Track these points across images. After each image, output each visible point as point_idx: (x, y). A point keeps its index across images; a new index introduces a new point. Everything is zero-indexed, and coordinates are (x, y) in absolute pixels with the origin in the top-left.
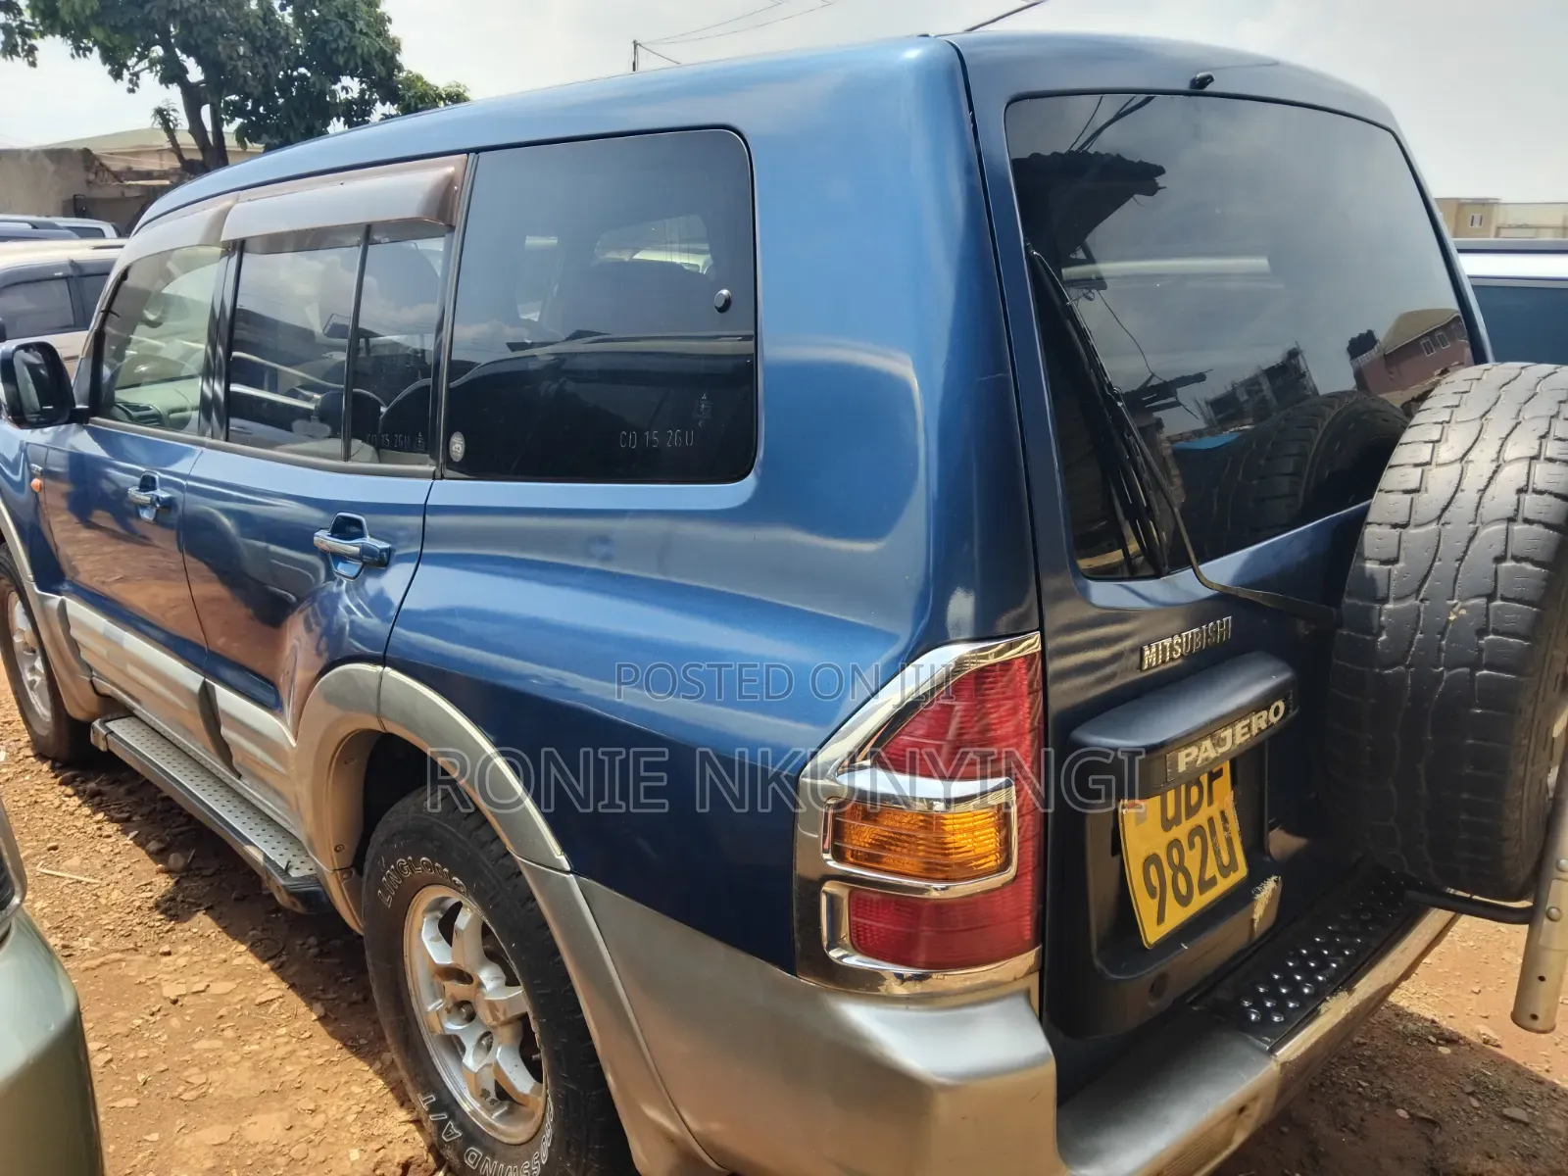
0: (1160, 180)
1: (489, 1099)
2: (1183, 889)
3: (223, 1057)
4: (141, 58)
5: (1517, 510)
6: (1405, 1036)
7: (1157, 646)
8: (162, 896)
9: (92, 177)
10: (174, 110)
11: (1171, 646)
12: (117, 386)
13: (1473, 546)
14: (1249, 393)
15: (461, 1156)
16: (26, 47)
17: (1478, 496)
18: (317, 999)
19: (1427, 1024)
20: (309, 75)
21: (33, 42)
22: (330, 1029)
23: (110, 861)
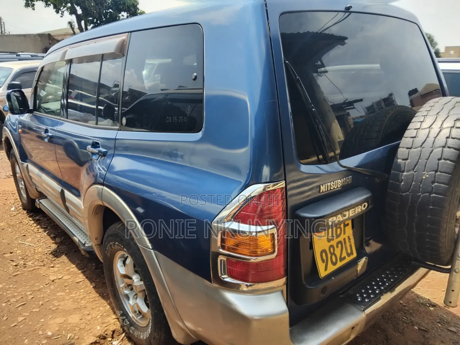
0: (346, 41)
1: (137, 313)
2: (334, 260)
3: (65, 298)
4: (64, 7)
5: (446, 144)
6: (419, 304)
7: (325, 185)
8: (54, 250)
9: (51, 42)
10: (74, 22)
11: (330, 185)
12: (42, 102)
13: (431, 155)
14: (377, 105)
15: (129, 329)
16: (32, 4)
17: (434, 139)
18: (93, 282)
19: (427, 300)
20: (112, 11)
21: (34, 3)
22: (96, 290)
23: (40, 240)
